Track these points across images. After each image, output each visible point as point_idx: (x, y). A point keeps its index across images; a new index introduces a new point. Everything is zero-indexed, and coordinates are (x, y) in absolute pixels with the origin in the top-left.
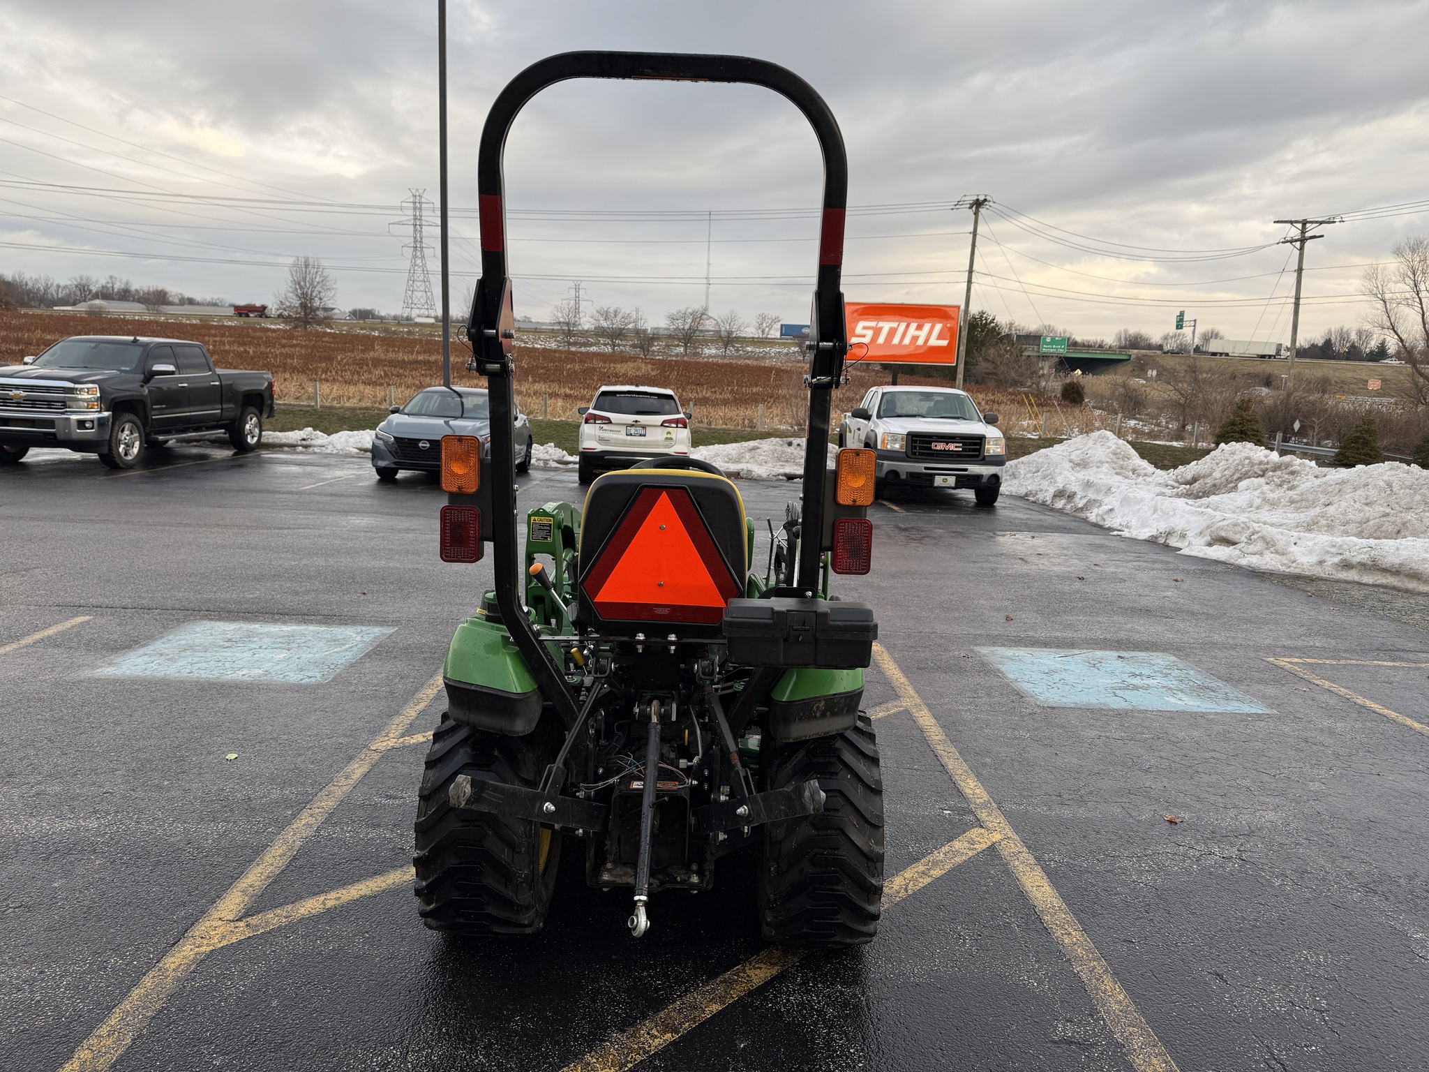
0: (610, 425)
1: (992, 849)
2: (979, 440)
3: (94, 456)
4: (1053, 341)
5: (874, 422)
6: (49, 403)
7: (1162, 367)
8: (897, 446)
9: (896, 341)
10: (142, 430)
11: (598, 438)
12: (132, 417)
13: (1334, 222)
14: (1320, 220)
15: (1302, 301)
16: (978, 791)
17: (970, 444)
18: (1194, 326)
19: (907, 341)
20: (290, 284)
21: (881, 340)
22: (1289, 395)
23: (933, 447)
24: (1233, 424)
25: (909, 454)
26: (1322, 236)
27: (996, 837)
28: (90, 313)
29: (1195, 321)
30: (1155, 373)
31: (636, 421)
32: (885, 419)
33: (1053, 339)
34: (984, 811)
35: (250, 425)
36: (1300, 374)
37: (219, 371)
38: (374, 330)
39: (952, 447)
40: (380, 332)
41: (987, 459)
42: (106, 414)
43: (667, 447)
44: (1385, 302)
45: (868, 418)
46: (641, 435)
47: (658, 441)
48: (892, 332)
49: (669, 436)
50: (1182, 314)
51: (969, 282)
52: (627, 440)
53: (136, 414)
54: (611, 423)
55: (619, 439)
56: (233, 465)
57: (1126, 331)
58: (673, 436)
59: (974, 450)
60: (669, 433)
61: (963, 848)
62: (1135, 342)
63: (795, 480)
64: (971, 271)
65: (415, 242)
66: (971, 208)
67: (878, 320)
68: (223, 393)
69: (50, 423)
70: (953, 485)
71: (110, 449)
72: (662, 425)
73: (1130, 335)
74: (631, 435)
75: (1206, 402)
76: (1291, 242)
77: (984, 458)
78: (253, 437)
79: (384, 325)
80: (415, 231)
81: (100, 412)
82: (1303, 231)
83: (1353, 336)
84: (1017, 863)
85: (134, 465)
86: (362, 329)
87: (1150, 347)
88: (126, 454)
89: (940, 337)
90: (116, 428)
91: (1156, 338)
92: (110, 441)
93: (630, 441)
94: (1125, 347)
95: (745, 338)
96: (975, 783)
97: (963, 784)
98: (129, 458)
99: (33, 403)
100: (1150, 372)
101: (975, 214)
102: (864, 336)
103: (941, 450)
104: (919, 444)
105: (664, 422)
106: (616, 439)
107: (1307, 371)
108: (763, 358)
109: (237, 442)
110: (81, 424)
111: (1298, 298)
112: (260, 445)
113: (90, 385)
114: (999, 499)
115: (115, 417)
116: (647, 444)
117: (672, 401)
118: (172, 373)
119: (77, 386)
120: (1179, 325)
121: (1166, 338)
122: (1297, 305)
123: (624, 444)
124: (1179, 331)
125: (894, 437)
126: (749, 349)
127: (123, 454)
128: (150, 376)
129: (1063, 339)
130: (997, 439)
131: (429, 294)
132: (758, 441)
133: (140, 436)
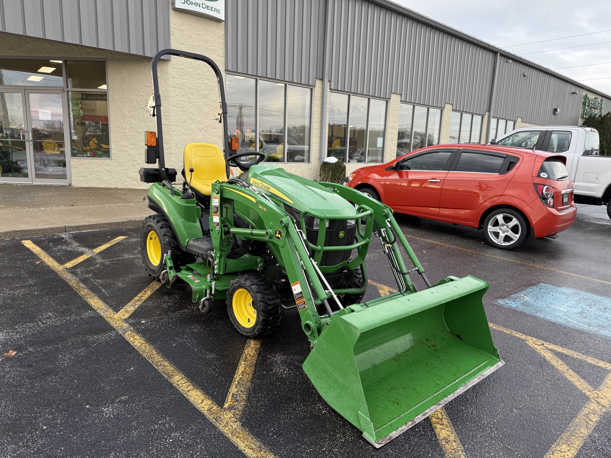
1: (117, 310)
16: (132, 339)
27: (116, 316)
34: (125, 327)
61: (130, 308)
84: (105, 308)
96: (135, 344)
97: (142, 341)
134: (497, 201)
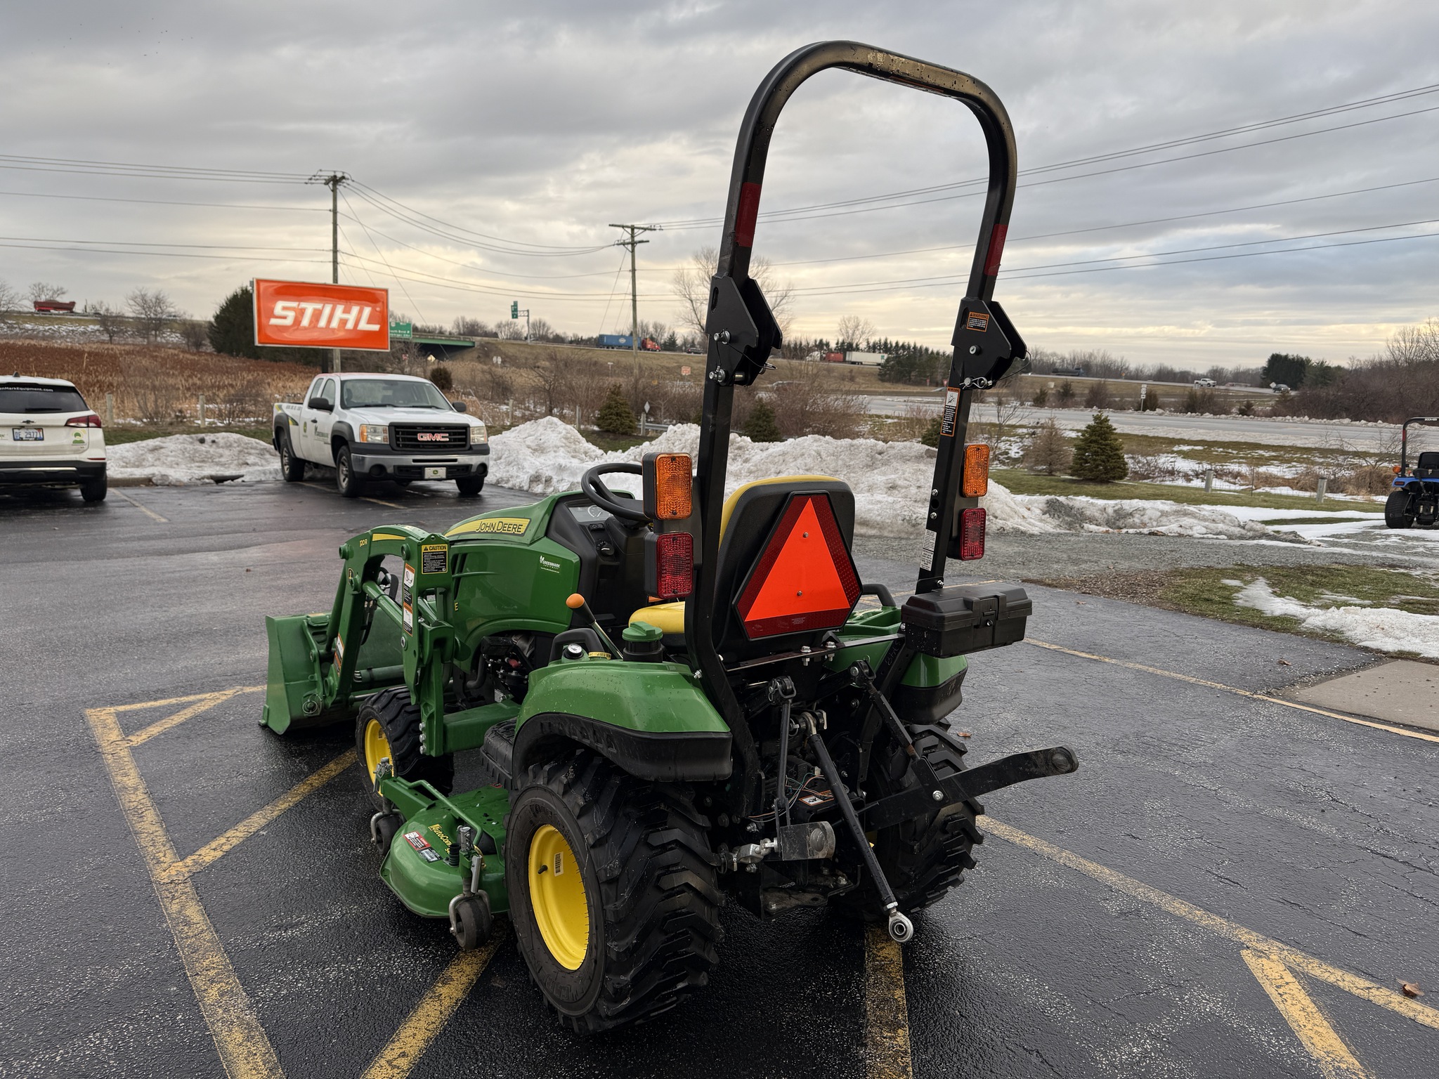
2: (464, 430)
4: (398, 326)
5: (338, 414)
7: (505, 354)
8: (378, 439)
9: (322, 323)
13: (655, 230)
14: (646, 226)
15: (638, 298)
17: (455, 434)
18: (528, 316)
19: (334, 324)
21: (305, 322)
22: (637, 381)
23: (420, 439)
24: (609, 407)
25: (395, 446)
26: (648, 241)
29: (528, 311)
30: (499, 360)
31: (28, 422)
32: (352, 409)
33: (397, 324)
36: (618, 362)
39: (439, 437)
41: (474, 448)
43: (76, 452)
44: (692, 301)
45: (330, 408)
46: (36, 439)
47: (63, 446)
48: (317, 315)
49: (78, 438)
50: (515, 304)
51: (335, 262)
52: (16, 447)
55: (4, 446)
57: (463, 319)
58: (84, 438)
59: (460, 440)
60: (77, 434)
62: (472, 330)
63: (226, 483)
64: (335, 251)
66: (327, 183)
67: (300, 301)
70: (444, 477)
72: (66, 425)
73: (467, 323)
74: (21, 439)
75: (571, 388)
76: (624, 244)
77: (471, 448)
82: (633, 237)
83: (651, 329)
87: (486, 334)
89: (370, 322)
91: (491, 326)
93: (21, 447)
94: (464, 334)
95: (20, 312)
100: (495, 359)
101: (333, 191)
102: (285, 318)
103: (428, 441)
104: (403, 435)
105: (70, 421)
107: (623, 359)
108: (52, 337)
111: (634, 296)
114: (484, 489)
116: (46, 451)
117: (74, 394)
120: (515, 316)
121: (499, 326)
122: (634, 301)
123: (12, 451)
124: (515, 320)
125: (375, 429)
126: (28, 326)
129: (409, 325)
130: (479, 428)
132: (159, 439)
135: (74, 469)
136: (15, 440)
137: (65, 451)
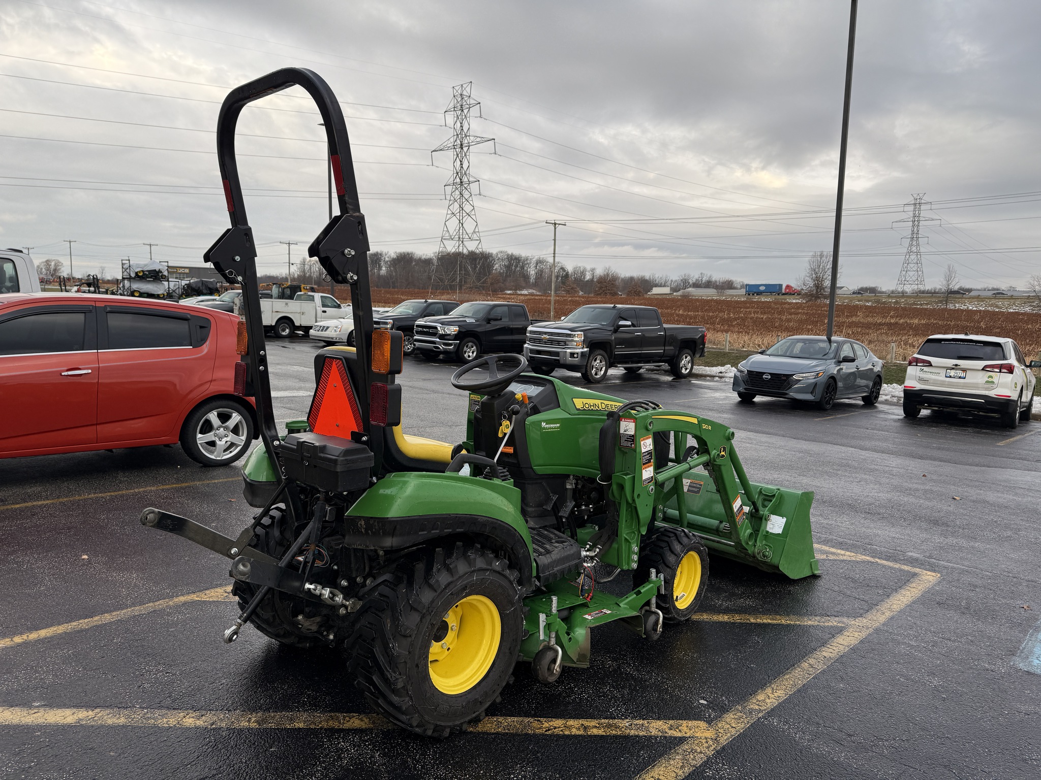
0: (930, 368)
3: (579, 375)
6: (558, 343)
10: (608, 360)
11: (918, 378)
12: (601, 352)
20: (808, 271)
28: (683, 296)
31: (956, 365)
35: (685, 361)
37: (665, 326)
38: (868, 301)
40: (873, 303)
42: (586, 350)
43: (987, 389)
46: (960, 378)
47: (978, 384)
49: (990, 380)
52: (945, 381)
53: (606, 352)
54: (931, 365)
55: (938, 380)
56: (671, 385)
58: (995, 380)
60: (990, 377)
65: (913, 234)
68: (667, 339)
69: (557, 354)
71: (586, 371)
72: (983, 369)
74: (950, 377)
78: (686, 369)
79: (877, 298)
80: (913, 226)
81: (583, 348)
85: (600, 381)
86: (859, 301)
88: (596, 374)
90: (591, 358)
92: (587, 366)
93: (948, 382)
98: (598, 377)
99: (551, 342)
105: (987, 366)
106: (935, 380)
109: (675, 371)
110: (572, 355)
112: (691, 375)
113: (579, 333)
115: (591, 352)
116: (966, 386)
117: (1000, 349)
118: (629, 326)
119: (572, 333)
123: (942, 384)
127: (594, 374)
128: (617, 329)
131: (920, 273)
133: (606, 364)
134: (207, 392)
135: (983, 401)
136: (946, 377)
137: (979, 388)
